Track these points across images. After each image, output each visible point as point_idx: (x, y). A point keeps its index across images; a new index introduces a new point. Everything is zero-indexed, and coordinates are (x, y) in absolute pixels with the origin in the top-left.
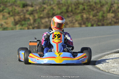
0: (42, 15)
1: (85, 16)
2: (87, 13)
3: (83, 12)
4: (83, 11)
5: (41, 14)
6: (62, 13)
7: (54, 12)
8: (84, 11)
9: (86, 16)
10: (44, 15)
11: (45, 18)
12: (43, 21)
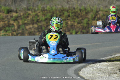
0: (26, 22)
1: (69, 23)
2: (72, 20)
3: (68, 20)
4: (67, 17)
5: (25, 20)
6: (46, 19)
7: (38, 18)
8: (69, 18)
9: (71, 23)
10: (28, 21)
11: (29, 24)
12: (27, 27)
